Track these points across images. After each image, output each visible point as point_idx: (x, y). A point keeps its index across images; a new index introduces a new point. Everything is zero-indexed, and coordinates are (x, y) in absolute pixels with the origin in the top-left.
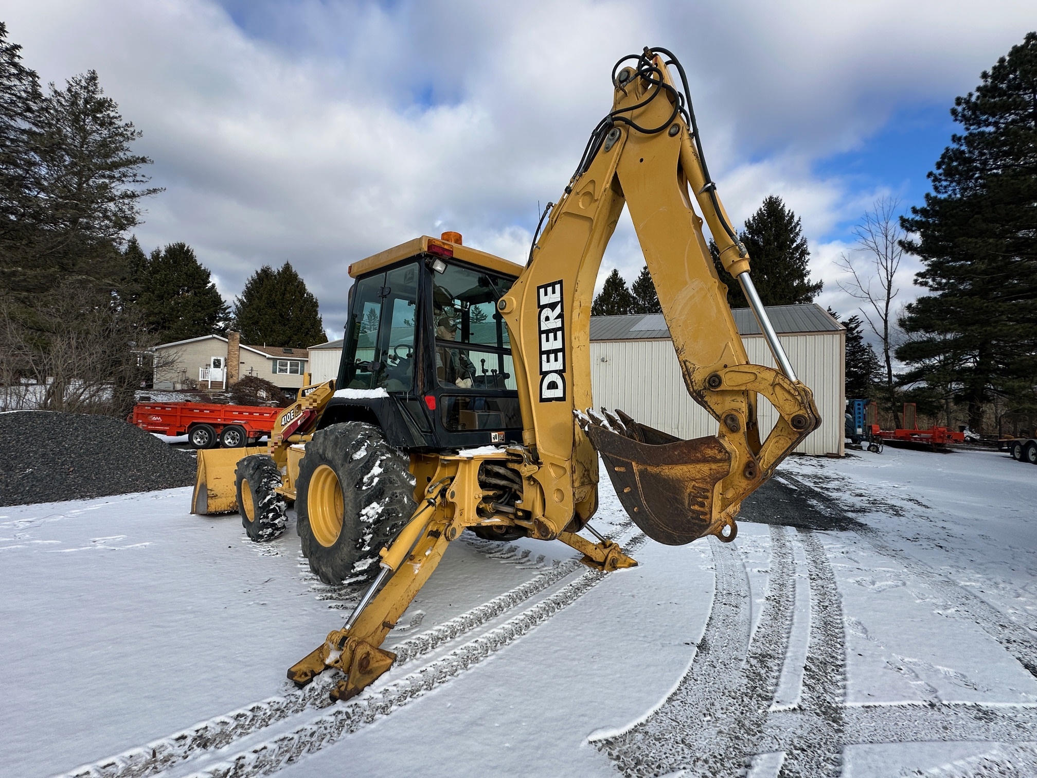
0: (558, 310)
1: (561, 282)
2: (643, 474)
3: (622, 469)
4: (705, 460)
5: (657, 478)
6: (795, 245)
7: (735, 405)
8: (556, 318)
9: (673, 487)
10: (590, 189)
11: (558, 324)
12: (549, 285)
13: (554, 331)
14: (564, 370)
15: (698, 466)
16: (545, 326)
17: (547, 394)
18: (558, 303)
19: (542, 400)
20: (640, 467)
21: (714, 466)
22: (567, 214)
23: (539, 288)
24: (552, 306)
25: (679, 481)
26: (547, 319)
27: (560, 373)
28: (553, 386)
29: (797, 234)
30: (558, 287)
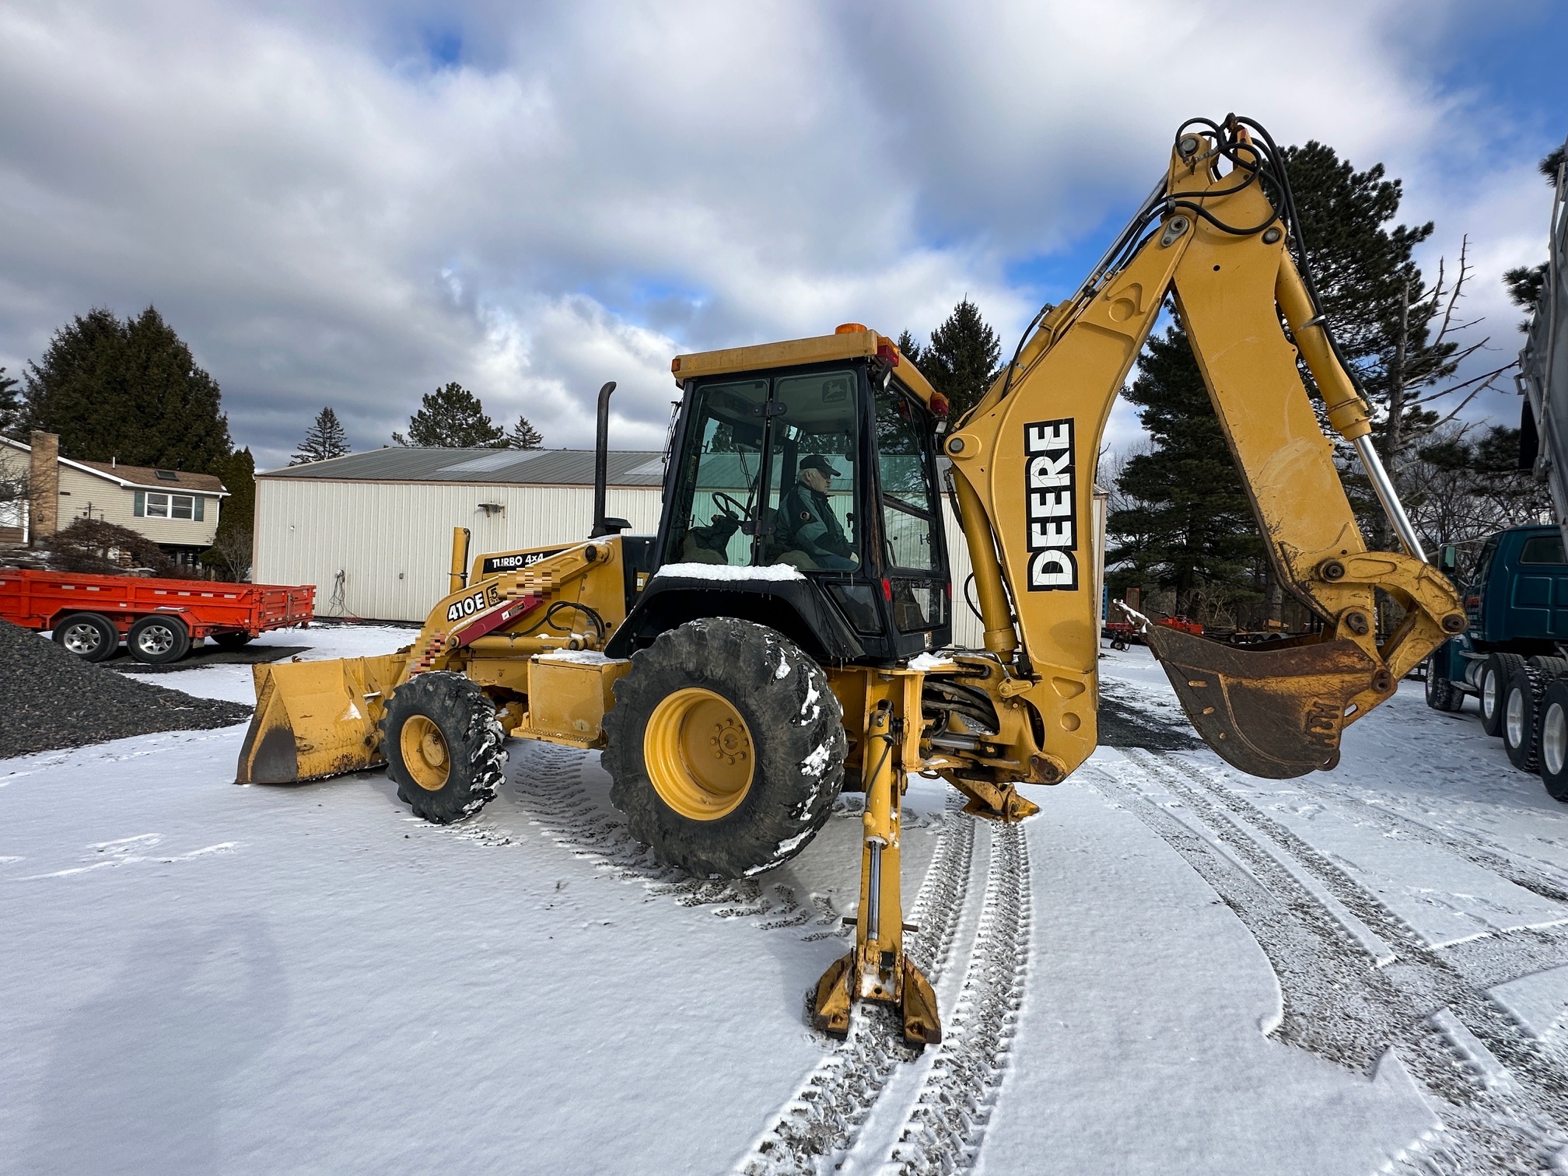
0: (1065, 460)
1: (1070, 422)
2: (1231, 688)
3: (1201, 684)
4: (1337, 670)
5: (1258, 694)
6: (992, 372)
7: (1358, 601)
8: (1062, 472)
9: (1286, 705)
10: (1131, 295)
11: (1065, 480)
12: (1048, 424)
13: (1058, 491)
14: (1074, 546)
15: (1324, 678)
16: (1036, 482)
17: (1040, 579)
18: (1064, 451)
19: (1032, 588)
20: (1231, 680)
21: (1347, 678)
22: (1086, 325)
23: (1027, 427)
24: (1055, 455)
25: (1292, 697)
26: (1043, 472)
27: (1067, 551)
28: (1052, 568)
29: (996, 358)
30: (1064, 429)
